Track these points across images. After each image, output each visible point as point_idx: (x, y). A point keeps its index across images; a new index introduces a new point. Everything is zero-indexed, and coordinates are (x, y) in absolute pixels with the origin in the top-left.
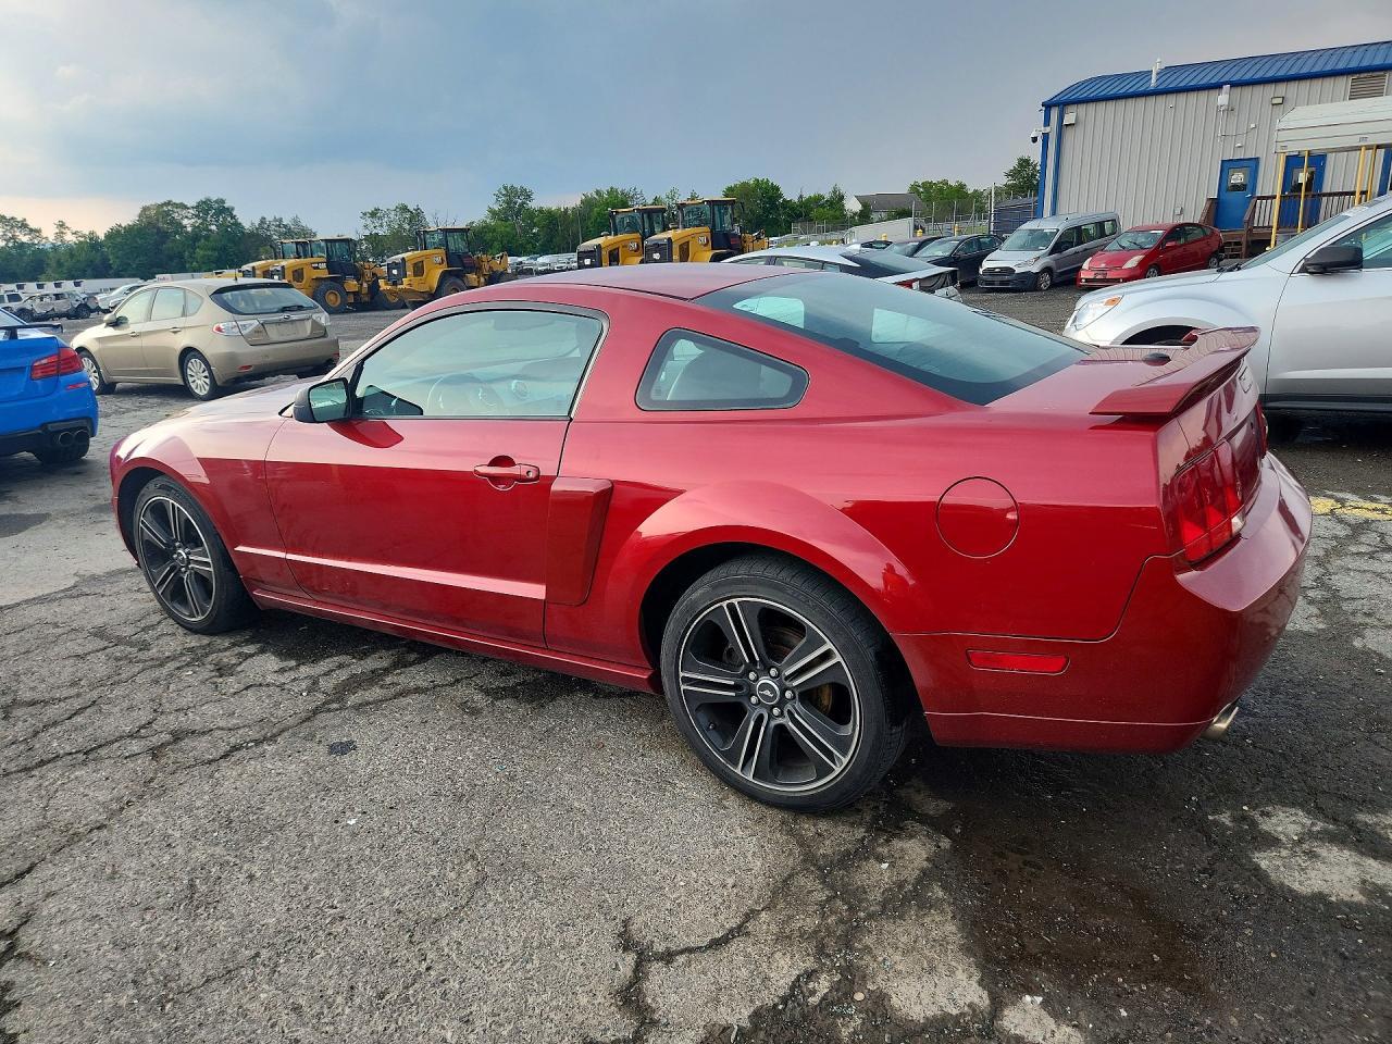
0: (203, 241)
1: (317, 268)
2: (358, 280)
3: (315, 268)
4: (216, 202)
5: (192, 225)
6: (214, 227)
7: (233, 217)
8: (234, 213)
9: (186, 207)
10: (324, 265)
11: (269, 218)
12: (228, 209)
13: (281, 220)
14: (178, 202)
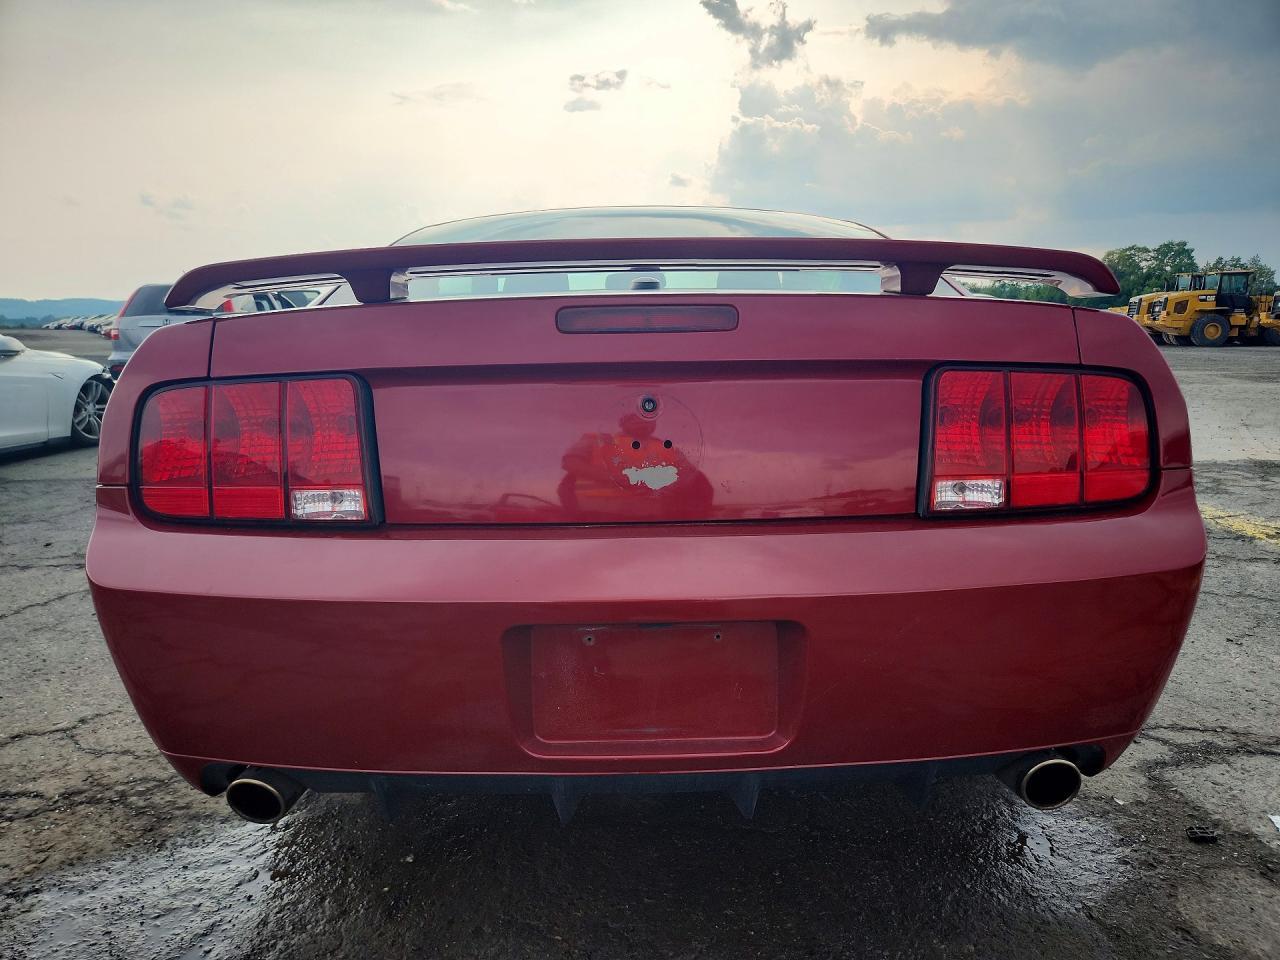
0: (1154, 278)
1: (1205, 300)
2: (1248, 314)
3: (1202, 300)
4: (1178, 245)
5: (1149, 267)
6: (1168, 268)
7: (1191, 258)
8: (1193, 254)
9: (1146, 250)
10: (1213, 298)
11: (1227, 258)
12: (1187, 250)
13: (1239, 259)
14: (1141, 246)
